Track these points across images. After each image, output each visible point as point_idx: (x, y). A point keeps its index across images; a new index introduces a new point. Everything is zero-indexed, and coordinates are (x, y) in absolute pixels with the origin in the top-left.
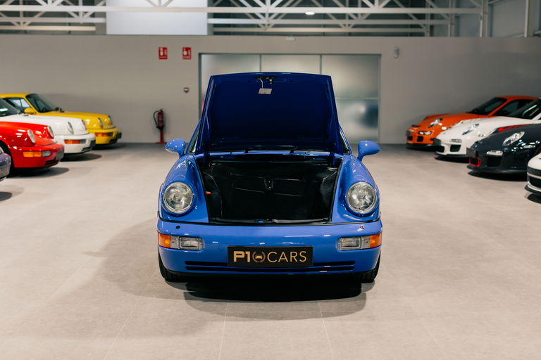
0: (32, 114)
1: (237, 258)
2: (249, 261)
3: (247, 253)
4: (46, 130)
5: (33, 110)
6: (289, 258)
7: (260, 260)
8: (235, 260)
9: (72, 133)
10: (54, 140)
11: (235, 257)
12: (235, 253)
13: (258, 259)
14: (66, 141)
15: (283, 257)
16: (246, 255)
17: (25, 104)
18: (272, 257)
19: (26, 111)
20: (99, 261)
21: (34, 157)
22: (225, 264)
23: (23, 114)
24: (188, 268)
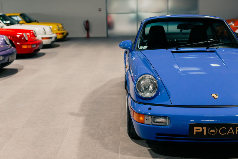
0: (23, 24)
1: (196, 132)
2: (205, 134)
3: (204, 128)
4: (33, 32)
5: (24, 22)
6: (235, 132)
7: (213, 133)
8: (195, 134)
9: (45, 33)
10: (37, 38)
11: (195, 131)
12: (195, 128)
13: (212, 133)
14: (43, 38)
15: (231, 131)
16: (203, 130)
17: (19, 19)
18: (223, 131)
19: (20, 22)
20: (81, 120)
21: (28, 48)
22: (187, 136)
23: (19, 24)
24: (157, 138)
